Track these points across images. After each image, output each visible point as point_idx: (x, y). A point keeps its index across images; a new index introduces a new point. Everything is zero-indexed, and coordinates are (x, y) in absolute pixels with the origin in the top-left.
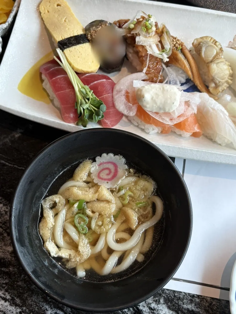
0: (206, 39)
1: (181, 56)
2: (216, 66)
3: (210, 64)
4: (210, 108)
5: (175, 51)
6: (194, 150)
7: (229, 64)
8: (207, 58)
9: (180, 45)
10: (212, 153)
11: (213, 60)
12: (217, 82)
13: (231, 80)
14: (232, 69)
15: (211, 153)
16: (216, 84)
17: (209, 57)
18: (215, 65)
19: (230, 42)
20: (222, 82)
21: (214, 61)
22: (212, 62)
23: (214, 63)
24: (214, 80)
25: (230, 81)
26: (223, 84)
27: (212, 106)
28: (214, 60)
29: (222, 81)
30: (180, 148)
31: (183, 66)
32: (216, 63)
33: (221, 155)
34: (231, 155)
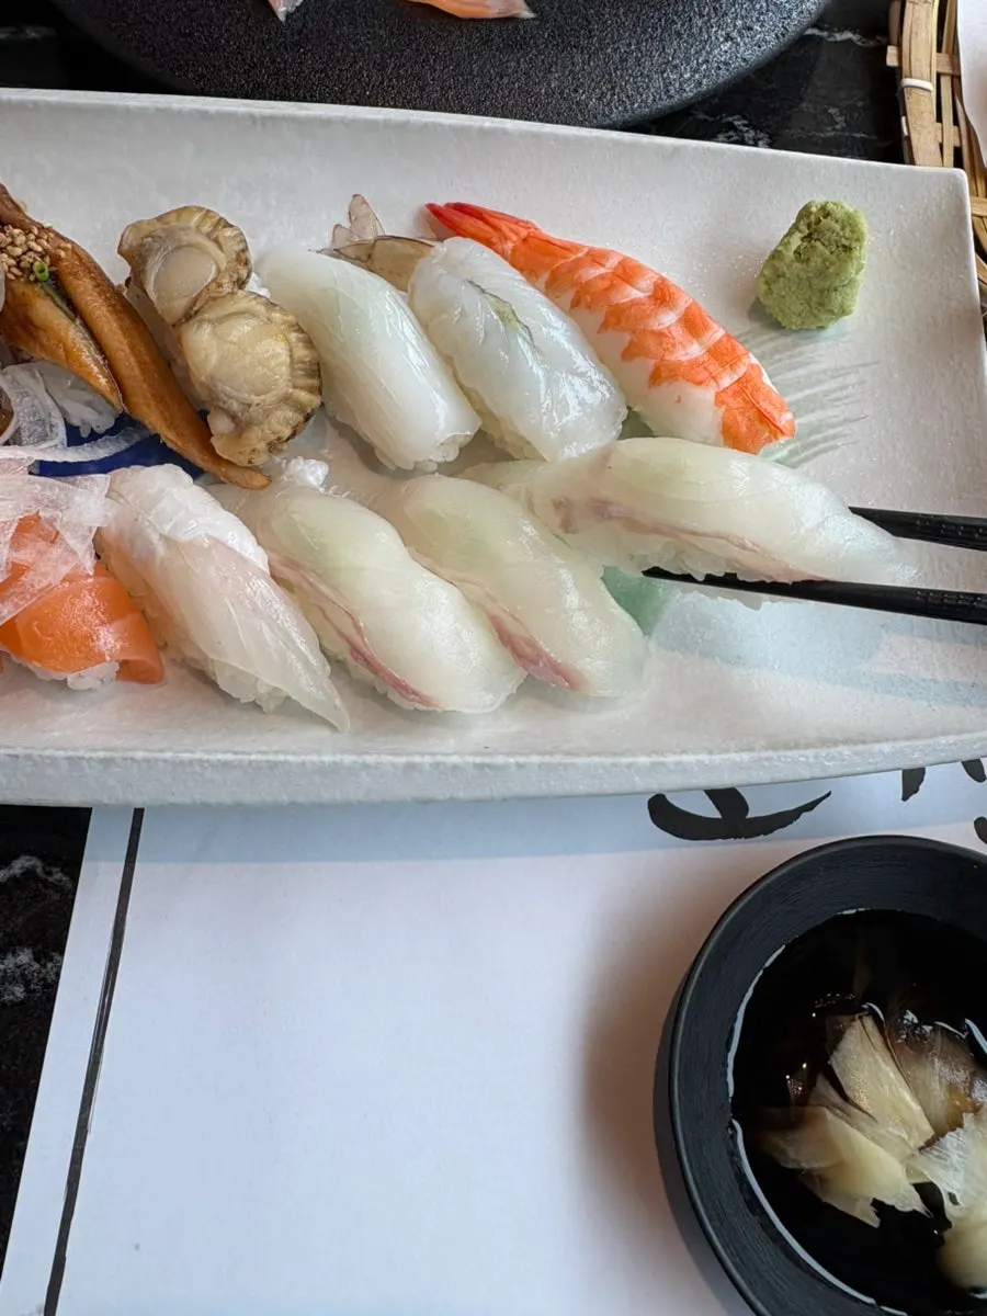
0: (178, 219)
1: (47, 311)
2: (214, 333)
3: (184, 327)
4: (155, 538)
5: (20, 288)
6: (91, 758)
7: (291, 318)
8: (166, 305)
9: (48, 259)
10: (182, 763)
11: (191, 308)
12: (235, 406)
13: (310, 390)
14: (310, 343)
15: (173, 762)
16: (233, 417)
17: (175, 294)
18: (207, 329)
19: (337, 226)
20: (258, 404)
21: (196, 312)
22: (189, 315)
23: (201, 322)
24: (218, 399)
25: (304, 396)
26: (267, 413)
27: (167, 528)
28: (195, 308)
29: (256, 399)
30: (17, 757)
31: (61, 352)
32: (209, 321)
33: (226, 765)
34: (281, 758)
